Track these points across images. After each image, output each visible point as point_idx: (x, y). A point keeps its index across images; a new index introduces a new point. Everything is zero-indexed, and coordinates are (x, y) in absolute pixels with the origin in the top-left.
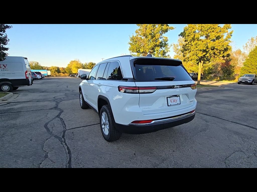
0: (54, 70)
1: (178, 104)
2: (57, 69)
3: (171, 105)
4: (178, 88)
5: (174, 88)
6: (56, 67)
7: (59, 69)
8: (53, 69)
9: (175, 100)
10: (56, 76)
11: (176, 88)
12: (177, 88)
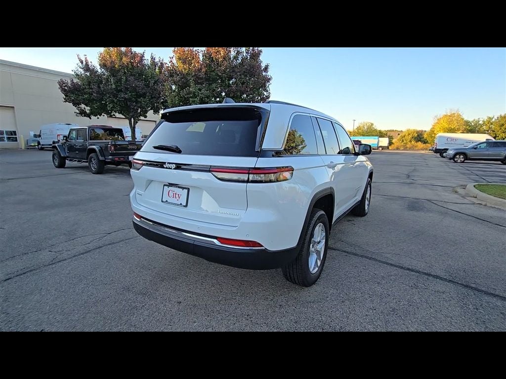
0: (410, 136)
1: (181, 204)
2: (416, 135)
3: (167, 201)
4: (171, 169)
5: (164, 168)
6: (415, 131)
7: (421, 134)
8: (409, 134)
9: (177, 195)
10: (405, 149)
11: (167, 168)
12: (169, 168)
